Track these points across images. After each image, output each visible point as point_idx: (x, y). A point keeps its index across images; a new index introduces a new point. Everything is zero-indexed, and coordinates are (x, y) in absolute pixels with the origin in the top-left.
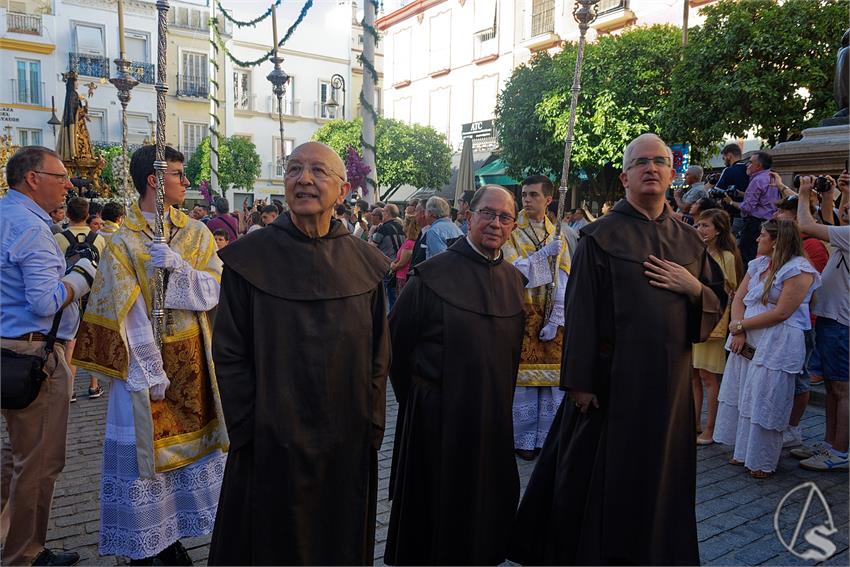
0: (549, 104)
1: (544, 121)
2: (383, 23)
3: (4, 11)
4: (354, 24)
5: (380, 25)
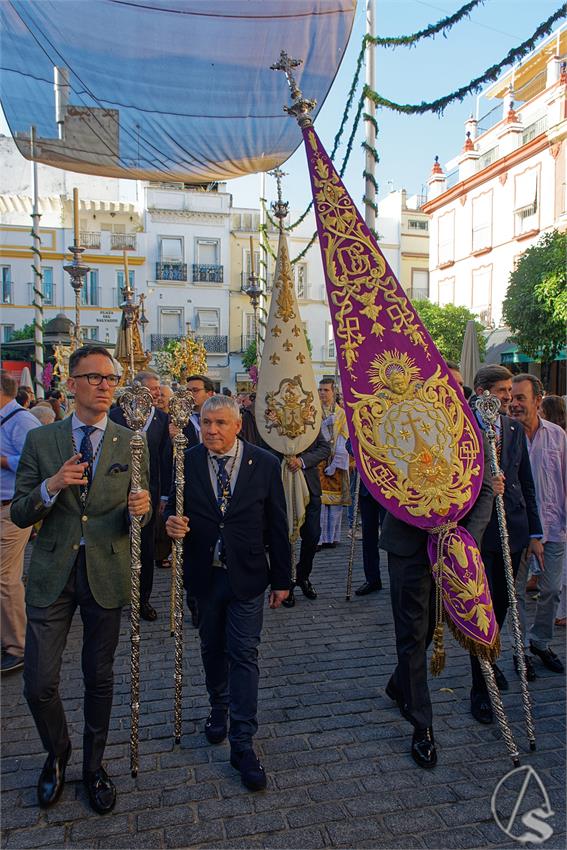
0: (548, 285)
1: (544, 301)
2: (429, 208)
3: (109, 233)
4: (403, 210)
5: (426, 210)
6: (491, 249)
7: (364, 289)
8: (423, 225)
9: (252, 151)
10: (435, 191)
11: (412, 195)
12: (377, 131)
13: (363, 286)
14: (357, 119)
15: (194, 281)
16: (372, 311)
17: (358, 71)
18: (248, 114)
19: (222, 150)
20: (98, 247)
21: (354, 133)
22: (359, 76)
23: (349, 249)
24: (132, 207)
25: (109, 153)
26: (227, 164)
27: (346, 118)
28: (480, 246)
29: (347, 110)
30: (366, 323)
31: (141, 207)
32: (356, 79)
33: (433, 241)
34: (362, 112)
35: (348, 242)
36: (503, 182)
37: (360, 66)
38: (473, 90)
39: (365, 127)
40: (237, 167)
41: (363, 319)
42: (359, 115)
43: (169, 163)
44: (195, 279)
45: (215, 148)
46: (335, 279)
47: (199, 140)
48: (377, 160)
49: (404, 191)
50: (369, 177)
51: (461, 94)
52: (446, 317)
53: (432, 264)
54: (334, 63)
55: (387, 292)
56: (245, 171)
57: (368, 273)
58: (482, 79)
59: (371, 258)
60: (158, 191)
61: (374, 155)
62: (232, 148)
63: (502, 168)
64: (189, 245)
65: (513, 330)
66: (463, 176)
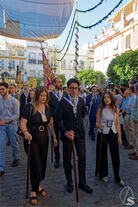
0: (116, 67)
1: (115, 71)
2: (94, 47)
3: (17, 52)
4: (88, 48)
5: (93, 48)
6: (108, 58)
7: (49, 76)
8: (93, 51)
9: (51, 34)
10: (96, 43)
11: (90, 44)
12: (78, 31)
13: (49, 75)
14: (74, 28)
15: (38, 64)
16: (50, 79)
17: (74, 17)
18: (49, 26)
19: (44, 34)
20: (15, 55)
21: (73, 31)
22: (75, 18)
23: (47, 70)
24: (23, 45)
25: (17, 34)
26: (45, 37)
27: (72, 27)
28: (105, 57)
29: (72, 26)
30: (49, 81)
31: (25, 46)
32: (74, 19)
33: (95, 55)
34: (75, 27)
35: (47, 69)
36: (111, 42)
37: (75, 16)
38: (97, 25)
39: (76, 30)
40: (47, 37)
41: (48, 80)
42: (74, 27)
43: (31, 36)
44: (38, 63)
45: (42, 33)
46: (45, 74)
47: (38, 31)
48: (78, 38)
49: (89, 43)
50: (76, 42)
51: (94, 25)
52: (96, 73)
53: (95, 61)
54: (69, 15)
55: (52, 76)
56: (49, 38)
57: (50, 74)
58: (98, 23)
59: (50, 71)
60: (29, 42)
61: (77, 37)
62: (46, 33)
63: (110, 39)
64: (37, 55)
65: (109, 77)
66: (102, 40)
